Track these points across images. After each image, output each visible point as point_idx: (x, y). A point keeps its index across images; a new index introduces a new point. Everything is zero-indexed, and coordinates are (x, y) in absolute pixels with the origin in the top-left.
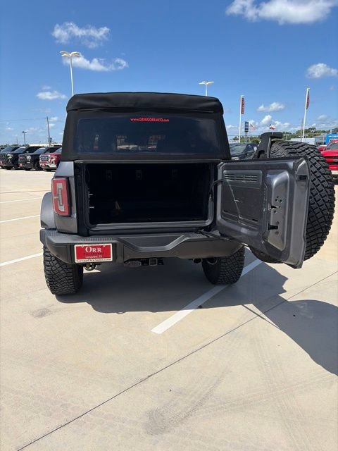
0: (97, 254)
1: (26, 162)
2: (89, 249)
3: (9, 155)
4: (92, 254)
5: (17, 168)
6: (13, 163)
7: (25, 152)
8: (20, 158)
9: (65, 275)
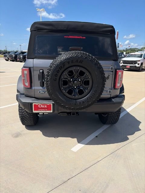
0: (44, 108)
1: (20, 58)
2: (40, 106)
3: (13, 55)
4: (42, 108)
5: (17, 61)
6: (15, 59)
7: (20, 54)
8: (18, 57)
9: (29, 117)
